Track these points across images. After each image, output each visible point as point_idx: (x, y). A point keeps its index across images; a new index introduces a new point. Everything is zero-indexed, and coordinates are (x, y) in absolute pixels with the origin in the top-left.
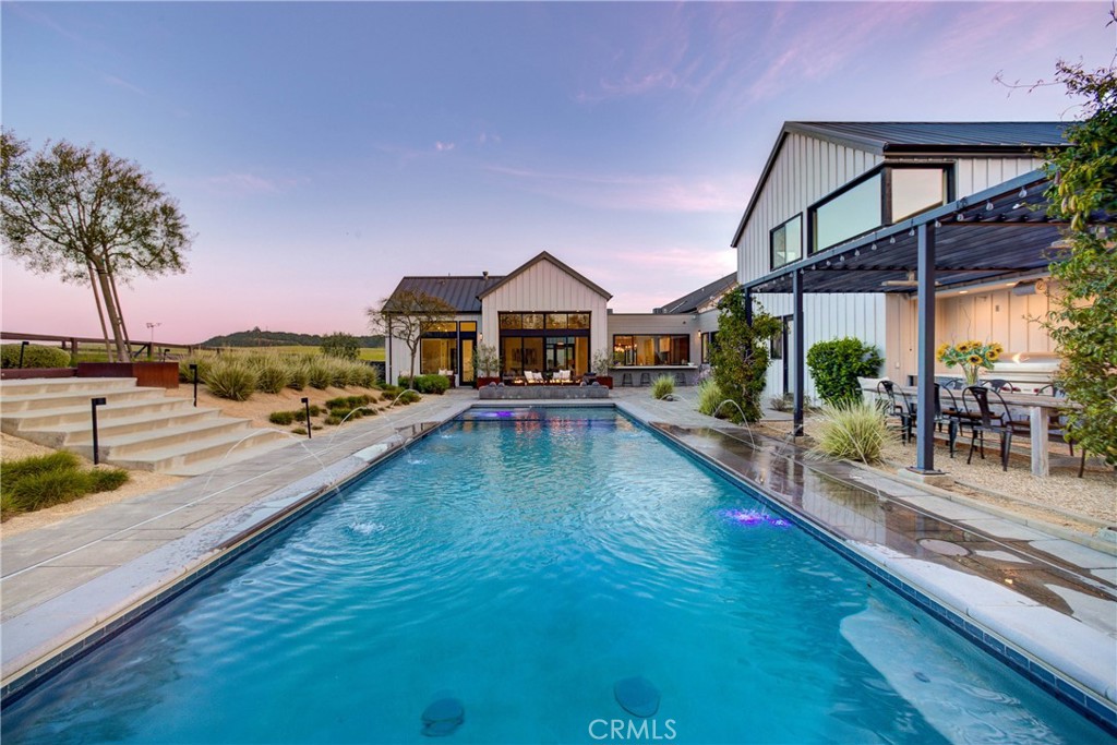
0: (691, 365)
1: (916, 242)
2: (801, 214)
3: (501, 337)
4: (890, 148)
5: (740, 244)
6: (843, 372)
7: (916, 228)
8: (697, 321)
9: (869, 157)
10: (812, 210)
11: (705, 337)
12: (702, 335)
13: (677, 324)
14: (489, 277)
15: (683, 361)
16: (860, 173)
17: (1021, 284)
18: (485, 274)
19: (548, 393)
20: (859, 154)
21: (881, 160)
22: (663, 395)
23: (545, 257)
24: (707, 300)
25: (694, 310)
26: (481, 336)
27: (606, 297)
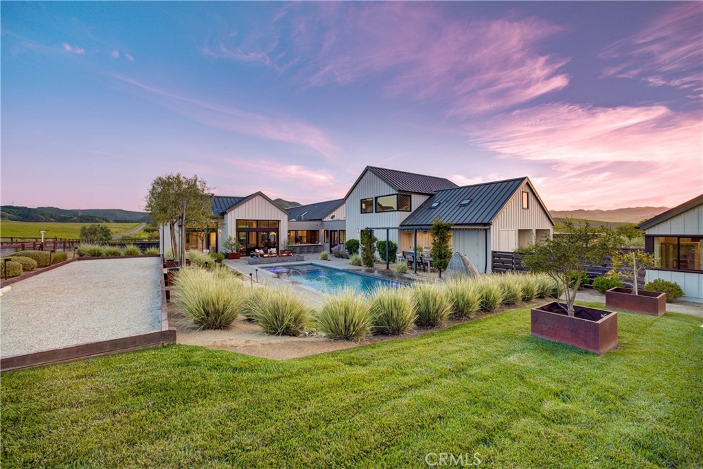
0: (320, 244)
2: (372, 198)
3: (237, 232)
4: (399, 190)
5: (347, 200)
8: (322, 224)
9: (393, 190)
10: (377, 198)
12: (325, 231)
13: (311, 225)
14: (215, 197)
15: (316, 242)
16: (391, 193)
19: (281, 260)
20: (391, 188)
21: (397, 192)
22: (325, 258)
23: (260, 194)
24: (326, 216)
25: (320, 220)
26: (220, 230)
27: (287, 214)
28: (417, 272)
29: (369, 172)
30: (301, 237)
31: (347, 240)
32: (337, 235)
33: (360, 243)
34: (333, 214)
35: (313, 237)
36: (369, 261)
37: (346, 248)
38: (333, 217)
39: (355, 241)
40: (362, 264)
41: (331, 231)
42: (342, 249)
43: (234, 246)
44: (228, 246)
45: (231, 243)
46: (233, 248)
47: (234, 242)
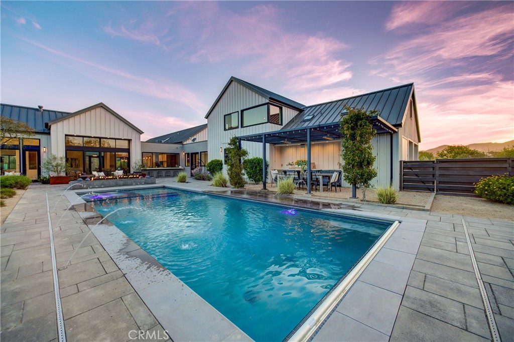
0: (180, 167)
1: (306, 133)
2: (238, 112)
3: (66, 150)
4: (271, 98)
5: (209, 118)
6: (258, 169)
7: (307, 129)
8: (183, 148)
9: (264, 99)
10: (242, 111)
11: (186, 155)
12: (185, 154)
13: (171, 148)
14: (44, 110)
15: (176, 166)
16: (260, 103)
17: (302, 145)
18: (40, 107)
20: (260, 97)
21: (267, 101)
22: (183, 180)
23: (101, 106)
24: (187, 139)
25: (181, 143)
26: (45, 149)
27: (141, 132)
28: (312, 192)
29: (233, 83)
30: (162, 162)
31: (209, 161)
32: (198, 157)
33: (223, 162)
34: (195, 137)
35: (174, 161)
36: (238, 182)
37: (208, 170)
38: (194, 139)
39: (218, 161)
40: (228, 184)
41: (192, 154)
42: (204, 171)
43: (59, 168)
44: (51, 167)
45: (54, 164)
46: (59, 170)
47: (60, 162)
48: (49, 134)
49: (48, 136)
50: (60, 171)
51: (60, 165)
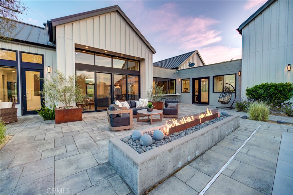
0: (177, 94)
5: (248, 28)
8: (179, 74)
25: (177, 68)
26: (49, 68)
27: (153, 52)
38: (192, 64)
43: (68, 95)
44: (56, 92)
45: (61, 87)
46: (68, 99)
47: (69, 85)
48: (54, 48)
49: (53, 52)
50: (69, 101)
51: (68, 90)
